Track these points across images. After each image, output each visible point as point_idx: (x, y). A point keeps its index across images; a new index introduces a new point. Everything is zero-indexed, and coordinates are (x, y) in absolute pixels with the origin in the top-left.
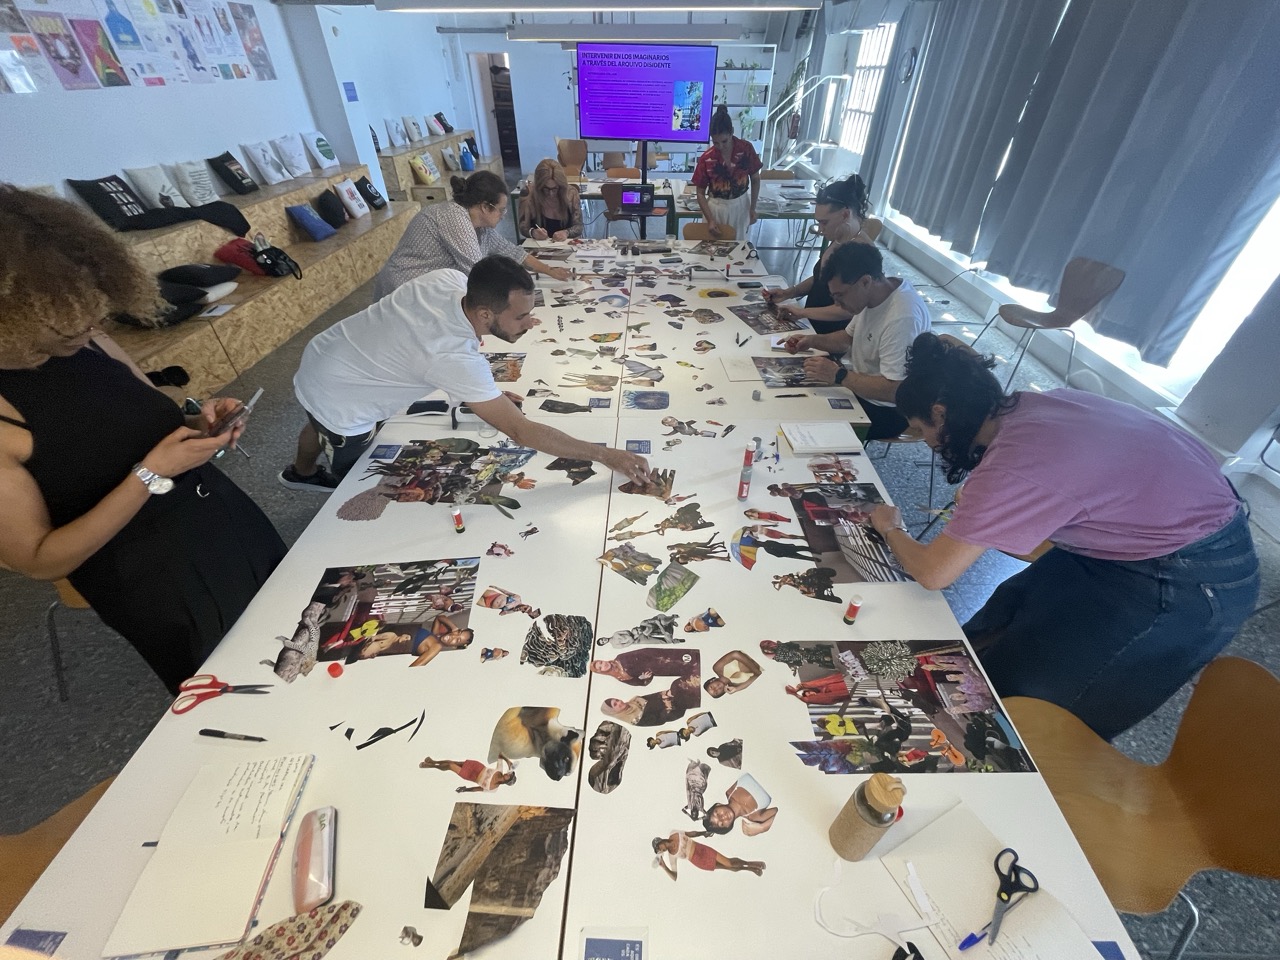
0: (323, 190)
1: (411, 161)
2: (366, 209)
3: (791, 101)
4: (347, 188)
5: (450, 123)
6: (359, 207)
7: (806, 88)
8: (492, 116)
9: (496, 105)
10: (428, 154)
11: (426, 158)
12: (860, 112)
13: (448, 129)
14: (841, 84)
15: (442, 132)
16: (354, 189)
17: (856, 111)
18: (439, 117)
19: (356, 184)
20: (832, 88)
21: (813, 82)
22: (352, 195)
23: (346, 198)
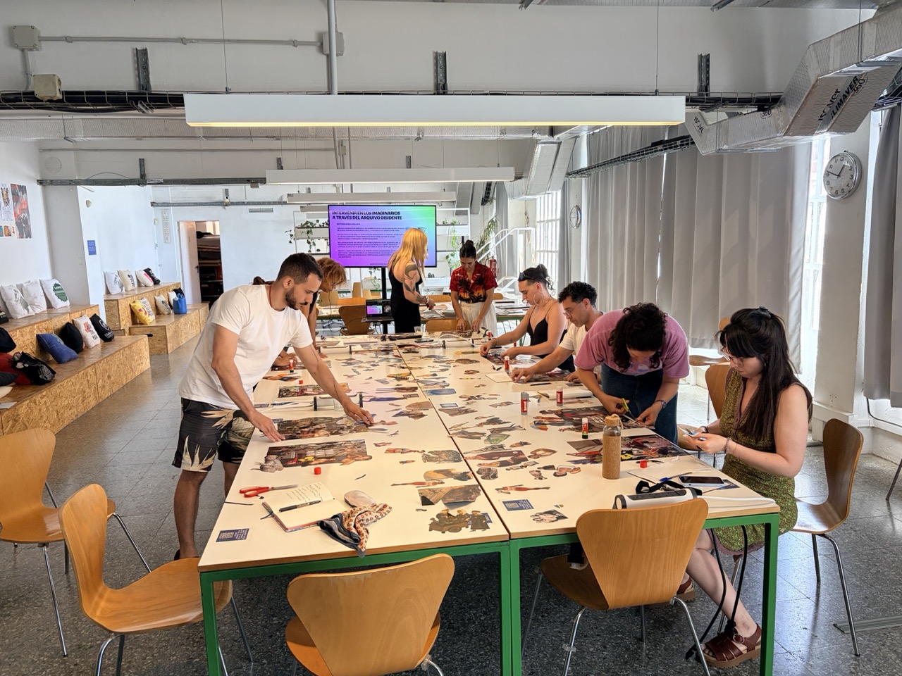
0: (64, 322)
1: (132, 305)
2: (99, 340)
3: (487, 249)
4: (84, 323)
5: (157, 277)
6: (92, 338)
7: (497, 239)
8: (196, 270)
9: (199, 263)
10: (145, 300)
11: (144, 303)
12: (548, 252)
13: (156, 282)
14: (527, 234)
15: (151, 283)
16: (90, 322)
17: (544, 251)
18: (148, 271)
19: (90, 319)
20: (520, 238)
21: (503, 234)
22: (88, 329)
23: (83, 330)
